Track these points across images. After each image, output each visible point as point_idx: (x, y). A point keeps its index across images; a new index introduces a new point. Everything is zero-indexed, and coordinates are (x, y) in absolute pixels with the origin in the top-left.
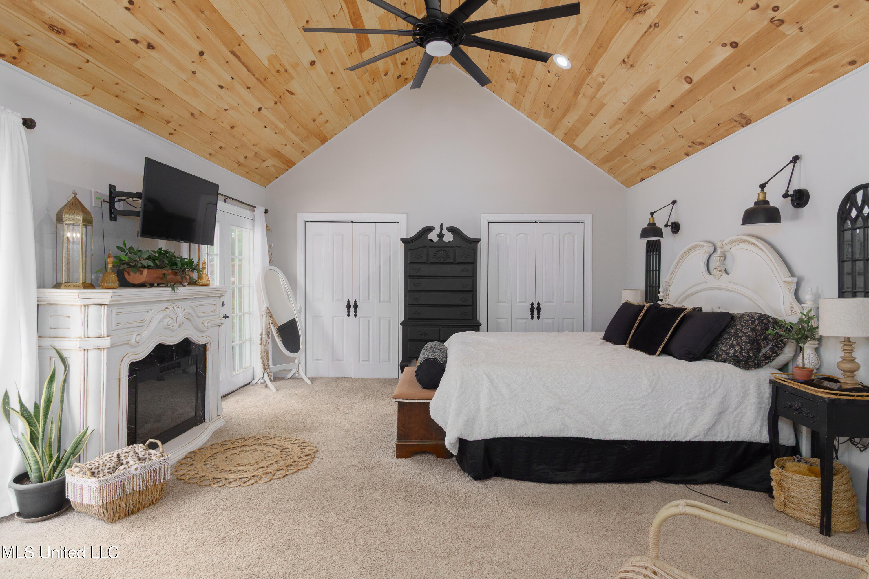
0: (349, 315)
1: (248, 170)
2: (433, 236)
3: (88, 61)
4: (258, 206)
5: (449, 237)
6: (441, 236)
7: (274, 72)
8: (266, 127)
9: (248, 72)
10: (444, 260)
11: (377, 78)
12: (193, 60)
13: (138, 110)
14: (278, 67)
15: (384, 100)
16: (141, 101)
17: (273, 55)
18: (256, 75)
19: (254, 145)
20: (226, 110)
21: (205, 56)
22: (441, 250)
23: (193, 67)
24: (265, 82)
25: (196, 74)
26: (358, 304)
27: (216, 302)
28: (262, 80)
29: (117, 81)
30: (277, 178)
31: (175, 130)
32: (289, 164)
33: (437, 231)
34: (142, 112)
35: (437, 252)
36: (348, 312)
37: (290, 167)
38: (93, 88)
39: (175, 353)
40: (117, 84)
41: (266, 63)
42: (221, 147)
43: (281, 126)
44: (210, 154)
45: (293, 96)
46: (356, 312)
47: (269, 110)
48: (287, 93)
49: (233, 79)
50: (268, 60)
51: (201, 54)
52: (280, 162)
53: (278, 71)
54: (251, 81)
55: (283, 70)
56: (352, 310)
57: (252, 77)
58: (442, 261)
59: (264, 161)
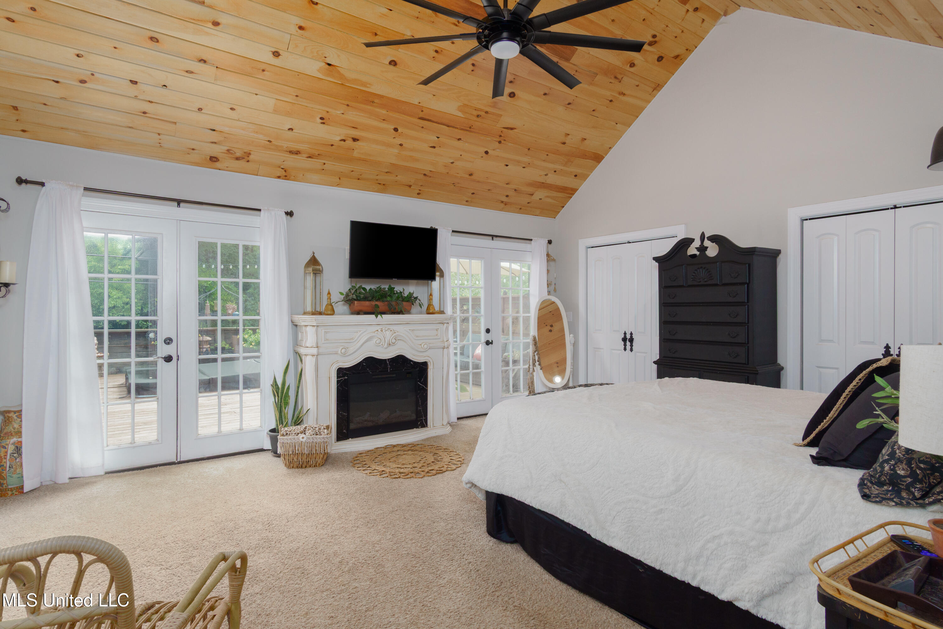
0: (625, 349)
1: (520, 207)
2: (692, 250)
3: (324, 164)
4: (535, 238)
5: (712, 251)
6: (702, 249)
7: (475, 119)
8: (507, 165)
9: (448, 128)
10: (706, 282)
11: (621, 74)
12: (393, 137)
13: (380, 184)
14: (476, 113)
15: (659, 91)
16: (377, 177)
17: (461, 106)
18: (458, 127)
19: (507, 184)
20: (452, 163)
21: (400, 130)
22: (701, 267)
23: (398, 141)
24: (471, 130)
25: (404, 145)
26: (634, 336)
27: (438, 328)
28: (469, 129)
29: (352, 169)
30: (563, 207)
31: (420, 190)
32: (570, 192)
33: (697, 243)
34: (384, 185)
35: (696, 270)
36: (624, 345)
37: (573, 194)
38: (340, 179)
39: (389, 366)
40: (352, 171)
41: (460, 114)
42: (473, 194)
43: (526, 159)
44: (467, 201)
45: (515, 130)
46: (631, 346)
47: (498, 150)
48: (504, 129)
49: (438, 138)
50: (460, 111)
51: (396, 130)
52: (554, 192)
53: (478, 116)
54: (459, 133)
55: (482, 113)
56: (628, 343)
57: (456, 130)
58: (702, 283)
59: (532, 195)
